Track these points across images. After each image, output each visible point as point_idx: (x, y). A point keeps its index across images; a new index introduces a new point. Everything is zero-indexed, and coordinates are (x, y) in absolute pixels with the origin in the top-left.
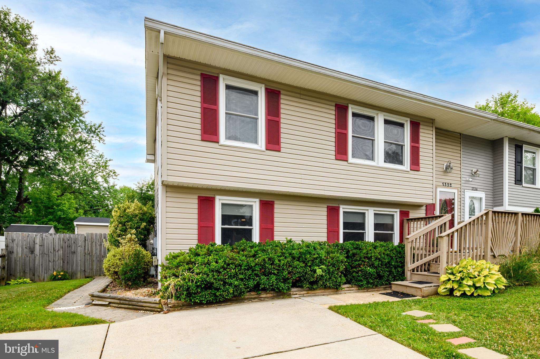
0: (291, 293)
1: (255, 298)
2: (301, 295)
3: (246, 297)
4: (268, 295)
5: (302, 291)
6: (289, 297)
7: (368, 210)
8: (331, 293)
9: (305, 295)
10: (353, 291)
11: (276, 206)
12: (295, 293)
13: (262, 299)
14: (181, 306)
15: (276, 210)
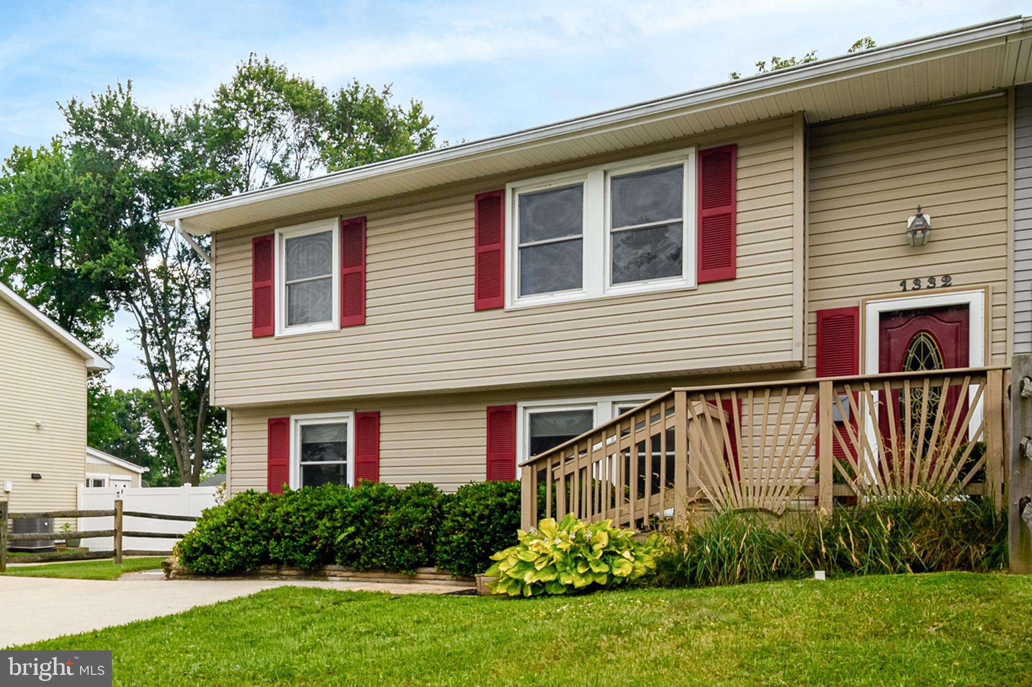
0: (327, 572)
1: (273, 575)
2: (343, 578)
3: (262, 571)
4: (292, 572)
5: (345, 571)
6: (324, 580)
7: (596, 404)
8: (399, 580)
9: (350, 579)
10: (445, 582)
11: (382, 420)
12: (332, 573)
13: (284, 577)
14: (186, 575)
15: (382, 429)
